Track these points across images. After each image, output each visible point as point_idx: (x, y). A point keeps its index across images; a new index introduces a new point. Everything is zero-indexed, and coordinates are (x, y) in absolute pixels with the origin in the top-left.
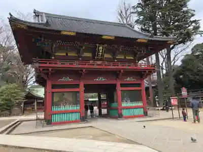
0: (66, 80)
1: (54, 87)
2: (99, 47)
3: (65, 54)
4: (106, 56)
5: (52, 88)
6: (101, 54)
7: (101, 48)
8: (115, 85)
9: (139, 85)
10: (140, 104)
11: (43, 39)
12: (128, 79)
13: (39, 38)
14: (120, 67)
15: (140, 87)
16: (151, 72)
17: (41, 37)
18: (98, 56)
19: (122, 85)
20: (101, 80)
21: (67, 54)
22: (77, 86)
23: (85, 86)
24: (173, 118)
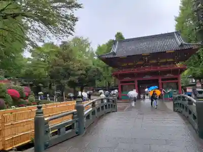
0: (128, 79)
1: (122, 82)
7: (146, 58)
8: (158, 80)
15: (177, 80)
18: (145, 63)
19: (162, 80)
20: (148, 77)
21: (128, 64)
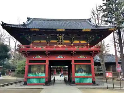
0: (38, 57)
1: (30, 61)
2: (59, 36)
3: (39, 42)
4: (65, 41)
5: (29, 62)
6: (61, 40)
7: (60, 37)
9: (89, 61)
10: (90, 75)
11: (23, 34)
12: (81, 57)
13: (21, 33)
14: (72, 48)
15: (90, 62)
16: (97, 52)
17: (22, 33)
18: (59, 42)
19: (76, 61)
20: (60, 58)
21: (40, 42)
22: (45, 61)
23: (50, 61)
24: (107, 88)
